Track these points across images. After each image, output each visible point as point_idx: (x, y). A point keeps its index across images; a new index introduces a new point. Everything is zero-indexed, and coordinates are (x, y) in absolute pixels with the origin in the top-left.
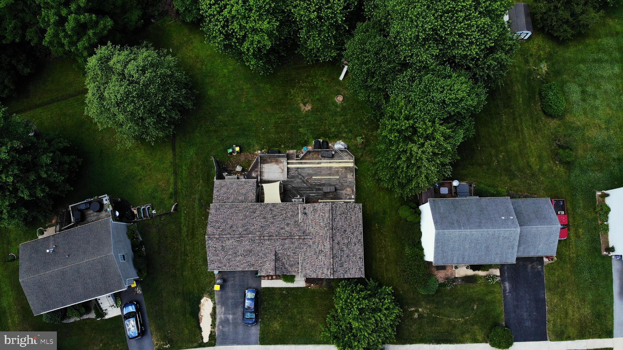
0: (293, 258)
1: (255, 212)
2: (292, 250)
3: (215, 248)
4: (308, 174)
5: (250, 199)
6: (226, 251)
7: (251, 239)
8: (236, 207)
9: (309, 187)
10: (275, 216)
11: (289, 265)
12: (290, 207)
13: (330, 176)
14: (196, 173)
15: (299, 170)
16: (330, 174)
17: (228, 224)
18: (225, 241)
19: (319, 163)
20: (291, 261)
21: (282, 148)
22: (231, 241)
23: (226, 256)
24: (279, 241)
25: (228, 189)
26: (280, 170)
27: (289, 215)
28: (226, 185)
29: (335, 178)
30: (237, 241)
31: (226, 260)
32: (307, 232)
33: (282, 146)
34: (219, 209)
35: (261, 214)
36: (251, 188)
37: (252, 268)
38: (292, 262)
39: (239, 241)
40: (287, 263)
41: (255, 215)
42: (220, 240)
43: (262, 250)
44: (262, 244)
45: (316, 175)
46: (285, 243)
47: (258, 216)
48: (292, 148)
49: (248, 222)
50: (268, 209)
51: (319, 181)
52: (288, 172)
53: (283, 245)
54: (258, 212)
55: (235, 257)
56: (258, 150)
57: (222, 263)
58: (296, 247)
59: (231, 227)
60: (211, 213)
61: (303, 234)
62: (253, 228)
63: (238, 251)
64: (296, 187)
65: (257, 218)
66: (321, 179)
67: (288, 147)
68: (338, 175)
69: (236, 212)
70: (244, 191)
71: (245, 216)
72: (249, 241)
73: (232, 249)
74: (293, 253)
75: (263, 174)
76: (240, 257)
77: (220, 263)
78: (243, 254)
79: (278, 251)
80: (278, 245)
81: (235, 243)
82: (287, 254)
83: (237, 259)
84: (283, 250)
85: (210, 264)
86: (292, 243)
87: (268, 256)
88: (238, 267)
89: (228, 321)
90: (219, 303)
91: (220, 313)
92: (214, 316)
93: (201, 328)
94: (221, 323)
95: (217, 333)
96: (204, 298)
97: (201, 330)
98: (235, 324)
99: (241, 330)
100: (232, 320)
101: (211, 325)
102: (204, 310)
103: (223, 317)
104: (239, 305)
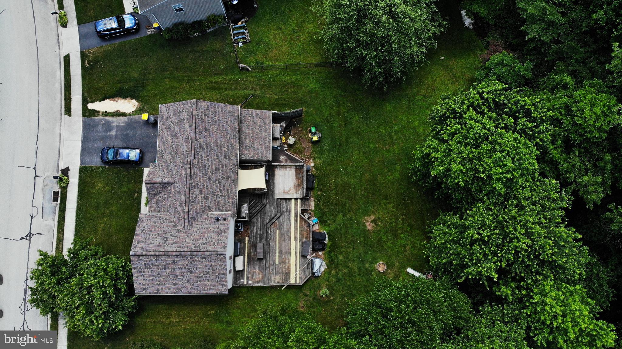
0: (165, 205)
1: (225, 157)
2: (173, 204)
3: (183, 111)
4: (281, 225)
5: (246, 152)
6: (178, 125)
7: (189, 154)
8: (234, 136)
9: (265, 225)
10: (219, 183)
11: (158, 200)
12: (231, 201)
13: (279, 253)
14: (287, 91)
15: (288, 213)
16: (281, 252)
17: (211, 126)
18: (189, 122)
19: (295, 238)
21: (317, 193)
22: (188, 130)
23: (174, 124)
24: (184, 188)
25: (260, 126)
26: (287, 189)
27: (219, 199)
28: (265, 124)
29: (275, 259)
30: (188, 137)
31: (169, 125)
32: (193, 222)
33: (319, 193)
34: (232, 115)
35: (223, 165)
36: (260, 154)
37: (159, 156)
38: (160, 204)
39: (188, 139)
40: (160, 197)
41: (222, 158)
42: (190, 117)
43: (176, 166)
44: (182, 167)
45: (281, 234)
46: (181, 195)
47: (220, 162)
48: (316, 205)
49: (212, 149)
50: (230, 174)
51: (272, 239)
52: (286, 199)
53: (179, 192)
54: (225, 161)
56: (315, 163)
57: (167, 120)
58: (176, 208)
59: (206, 130)
60: (227, 106)
61: (191, 218)
62: (204, 155)
63: (177, 138)
64: (265, 210)
65: (218, 160)
66: (276, 241)
67: (319, 200)
68: (279, 263)
69: (226, 135)
70: (256, 145)
71: (220, 147)
72: (187, 151)
73: (180, 131)
74: (170, 205)
75: (282, 169)
76: (171, 141)
77: (167, 118)
78: (174, 145)
79: (174, 187)
80: (180, 186)
81: (186, 134)
82: (170, 197)
83: (169, 137)
84: (175, 193)
85: (166, 107)
86: (180, 204)
87: (169, 174)
88: (161, 139)
89: (108, 130)
90: (129, 119)
91: (119, 121)
92: (116, 114)
93: (103, 101)
94: (108, 123)
95: (96, 118)
96: (137, 103)
97: (101, 101)
98: (105, 138)
99: (98, 145)
100: (110, 135)
101: (106, 112)
102: (124, 103)
103: (114, 124)
104: (125, 142)
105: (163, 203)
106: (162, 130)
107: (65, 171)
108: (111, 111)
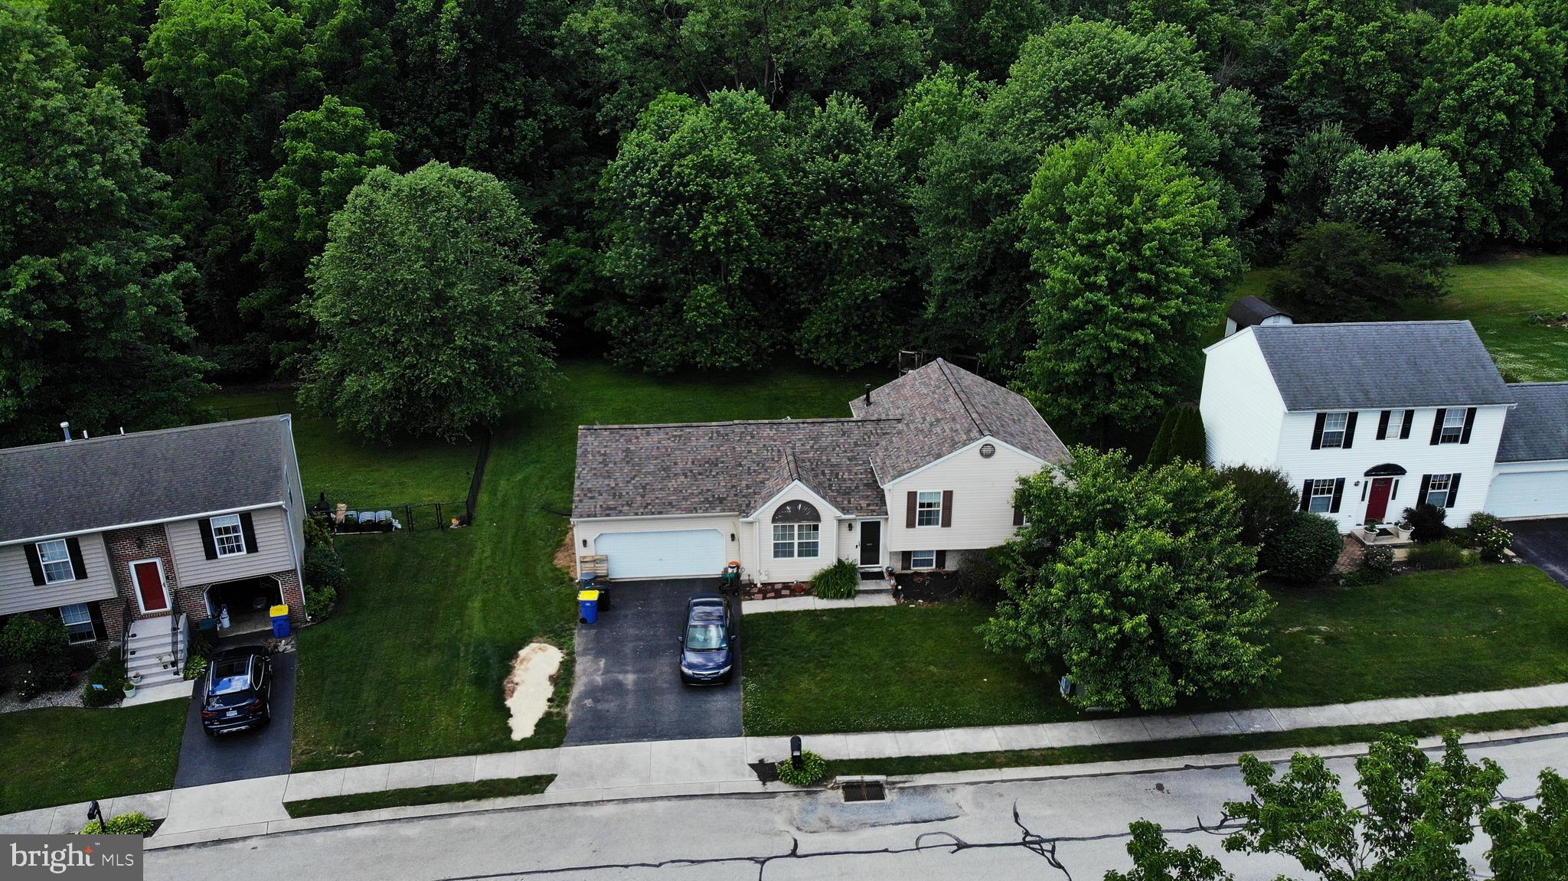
0: (850, 472)
2: (845, 452)
3: (605, 454)
6: (639, 465)
7: (718, 432)
11: (838, 491)
18: (637, 438)
20: (845, 480)
22: (656, 438)
23: (635, 476)
24: (804, 429)
30: (675, 436)
31: (635, 487)
37: (718, 509)
38: (849, 484)
39: (680, 436)
40: (831, 485)
42: (623, 435)
43: (750, 452)
44: (753, 437)
46: (823, 434)
53: (816, 439)
55: (663, 479)
57: (621, 496)
58: (856, 444)
63: (675, 464)
72: (711, 438)
73: (656, 458)
74: (850, 460)
76: (682, 478)
77: (614, 495)
78: (691, 471)
79: (802, 453)
80: (800, 440)
81: (665, 443)
82: (829, 460)
83: (670, 484)
84: (817, 450)
85: (581, 501)
86: (844, 434)
87: (770, 468)
88: (673, 507)
89: (617, 688)
90: (585, 653)
91: (589, 672)
92: (562, 680)
93: (509, 709)
94: (592, 692)
95: (570, 717)
96: (533, 645)
97: (507, 713)
98: (647, 692)
99: (670, 704)
100: (636, 683)
101: (549, 700)
102: (527, 669)
103: (599, 679)
104: (664, 651)
105: (846, 476)
106: (646, 507)
107: (765, 771)
108: (549, 690)
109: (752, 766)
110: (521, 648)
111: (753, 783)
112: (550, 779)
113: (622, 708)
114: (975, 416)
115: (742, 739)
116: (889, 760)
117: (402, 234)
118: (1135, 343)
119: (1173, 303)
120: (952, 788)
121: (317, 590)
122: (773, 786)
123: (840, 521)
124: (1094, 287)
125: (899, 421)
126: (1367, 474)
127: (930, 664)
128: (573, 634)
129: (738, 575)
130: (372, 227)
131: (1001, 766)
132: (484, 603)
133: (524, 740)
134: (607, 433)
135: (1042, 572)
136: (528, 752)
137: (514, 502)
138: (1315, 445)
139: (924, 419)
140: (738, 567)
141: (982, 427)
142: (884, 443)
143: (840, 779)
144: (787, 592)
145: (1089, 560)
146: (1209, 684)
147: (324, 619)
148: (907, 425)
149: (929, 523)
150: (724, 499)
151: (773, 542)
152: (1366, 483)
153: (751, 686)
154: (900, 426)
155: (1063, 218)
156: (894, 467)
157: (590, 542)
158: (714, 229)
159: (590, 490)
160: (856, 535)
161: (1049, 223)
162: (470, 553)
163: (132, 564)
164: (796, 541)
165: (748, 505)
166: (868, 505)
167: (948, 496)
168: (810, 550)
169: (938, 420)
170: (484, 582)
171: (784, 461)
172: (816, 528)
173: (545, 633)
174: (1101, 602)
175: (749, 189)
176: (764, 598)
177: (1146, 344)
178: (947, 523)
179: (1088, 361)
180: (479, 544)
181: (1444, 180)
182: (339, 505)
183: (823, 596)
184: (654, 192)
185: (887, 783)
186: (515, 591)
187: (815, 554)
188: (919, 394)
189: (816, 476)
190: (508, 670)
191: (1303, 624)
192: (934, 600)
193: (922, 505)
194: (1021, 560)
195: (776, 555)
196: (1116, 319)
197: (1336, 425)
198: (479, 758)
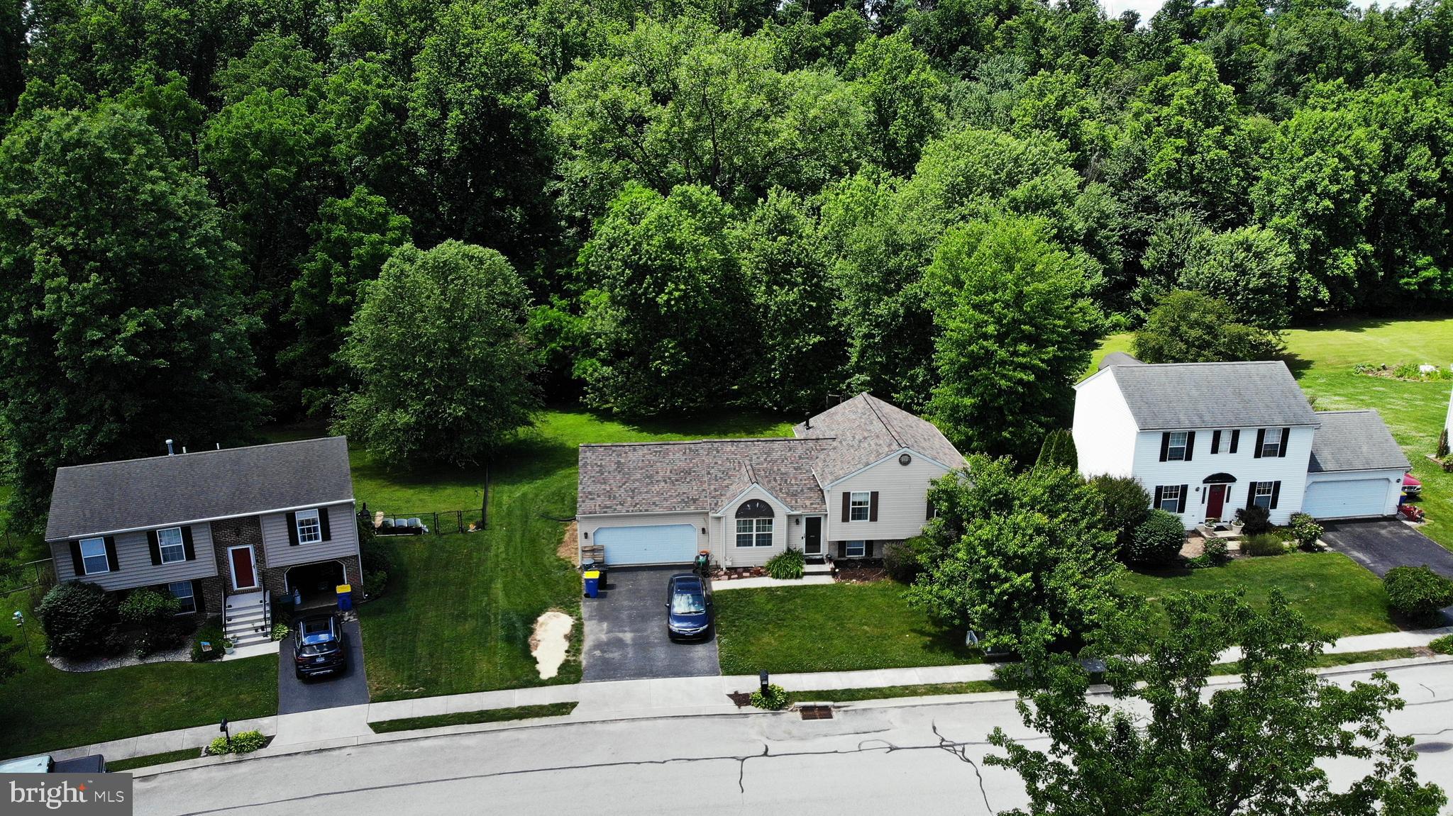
0: (796, 479)
2: (792, 463)
3: (601, 466)
6: (628, 474)
7: (690, 449)
11: (787, 493)
18: (626, 453)
20: (792, 485)
22: (641, 453)
23: (626, 482)
24: (758, 445)
30: (656, 452)
31: (626, 491)
37: (692, 507)
38: (795, 488)
40: (782, 486)
43: (716, 463)
44: (718, 452)
46: (774, 450)
53: (768, 454)
57: (615, 498)
58: (800, 458)
63: (657, 473)
72: (685, 453)
73: (642, 469)
74: (796, 469)
76: (663, 484)
77: (610, 497)
78: (670, 479)
79: (758, 464)
80: (755, 454)
81: (648, 457)
82: (779, 470)
83: (653, 489)
84: (770, 462)
85: (583, 502)
86: (790, 450)
87: (732, 475)
88: (657, 506)
89: (619, 643)
90: (591, 618)
91: (595, 632)
92: (575, 637)
93: (535, 658)
94: (599, 646)
95: (584, 663)
96: (548, 614)
97: (535, 661)
98: (642, 645)
99: (662, 653)
100: (634, 639)
101: (567, 651)
102: (545, 631)
103: (604, 637)
104: (653, 617)
105: (793, 482)
106: (635, 506)
107: (740, 699)
108: (566, 645)
109: (730, 696)
110: (539, 616)
111: (731, 707)
112: (574, 705)
113: (625, 657)
114: (894, 433)
115: (720, 677)
116: (835, 692)
117: (428, 297)
118: (1020, 382)
119: (1051, 349)
120: (884, 710)
121: (372, 574)
122: (745, 709)
123: (789, 517)
124: (985, 337)
125: (834, 439)
126: (1205, 481)
127: (865, 624)
128: (579, 606)
129: (707, 561)
130: (401, 291)
131: (922, 694)
132: (505, 586)
133: (550, 678)
134: (602, 449)
135: (950, 551)
136: (554, 687)
137: (518, 513)
138: (1163, 458)
139: (854, 437)
140: (707, 555)
141: (900, 442)
142: (822, 457)
143: (797, 704)
144: (748, 574)
145: (986, 533)
146: (1080, 627)
147: (377, 597)
148: (841, 442)
149: (860, 518)
150: (697, 499)
151: (736, 534)
152: (1205, 489)
153: (724, 641)
154: (835, 444)
155: (959, 284)
156: (831, 473)
157: (591, 535)
158: (677, 294)
159: (590, 493)
160: (802, 530)
161: (948, 287)
162: (488, 549)
163: (230, 549)
164: (754, 533)
165: (716, 504)
166: (812, 504)
167: (875, 496)
168: (765, 540)
169: (865, 438)
170: (502, 570)
171: (743, 469)
172: (770, 522)
173: (557, 605)
174: (996, 564)
175: (704, 263)
176: (729, 579)
177: (1029, 382)
178: (874, 518)
179: (982, 397)
180: (494, 543)
181: (1276, 256)
182: (378, 513)
183: (776, 576)
184: (626, 264)
185: (835, 707)
186: (528, 575)
187: (770, 544)
188: (848, 419)
189: (769, 482)
190: (531, 632)
191: (1156, 595)
192: (865, 579)
193: (854, 503)
194: (933, 542)
195: (738, 545)
196: (1003, 363)
197: (1178, 442)
198: (517, 691)
